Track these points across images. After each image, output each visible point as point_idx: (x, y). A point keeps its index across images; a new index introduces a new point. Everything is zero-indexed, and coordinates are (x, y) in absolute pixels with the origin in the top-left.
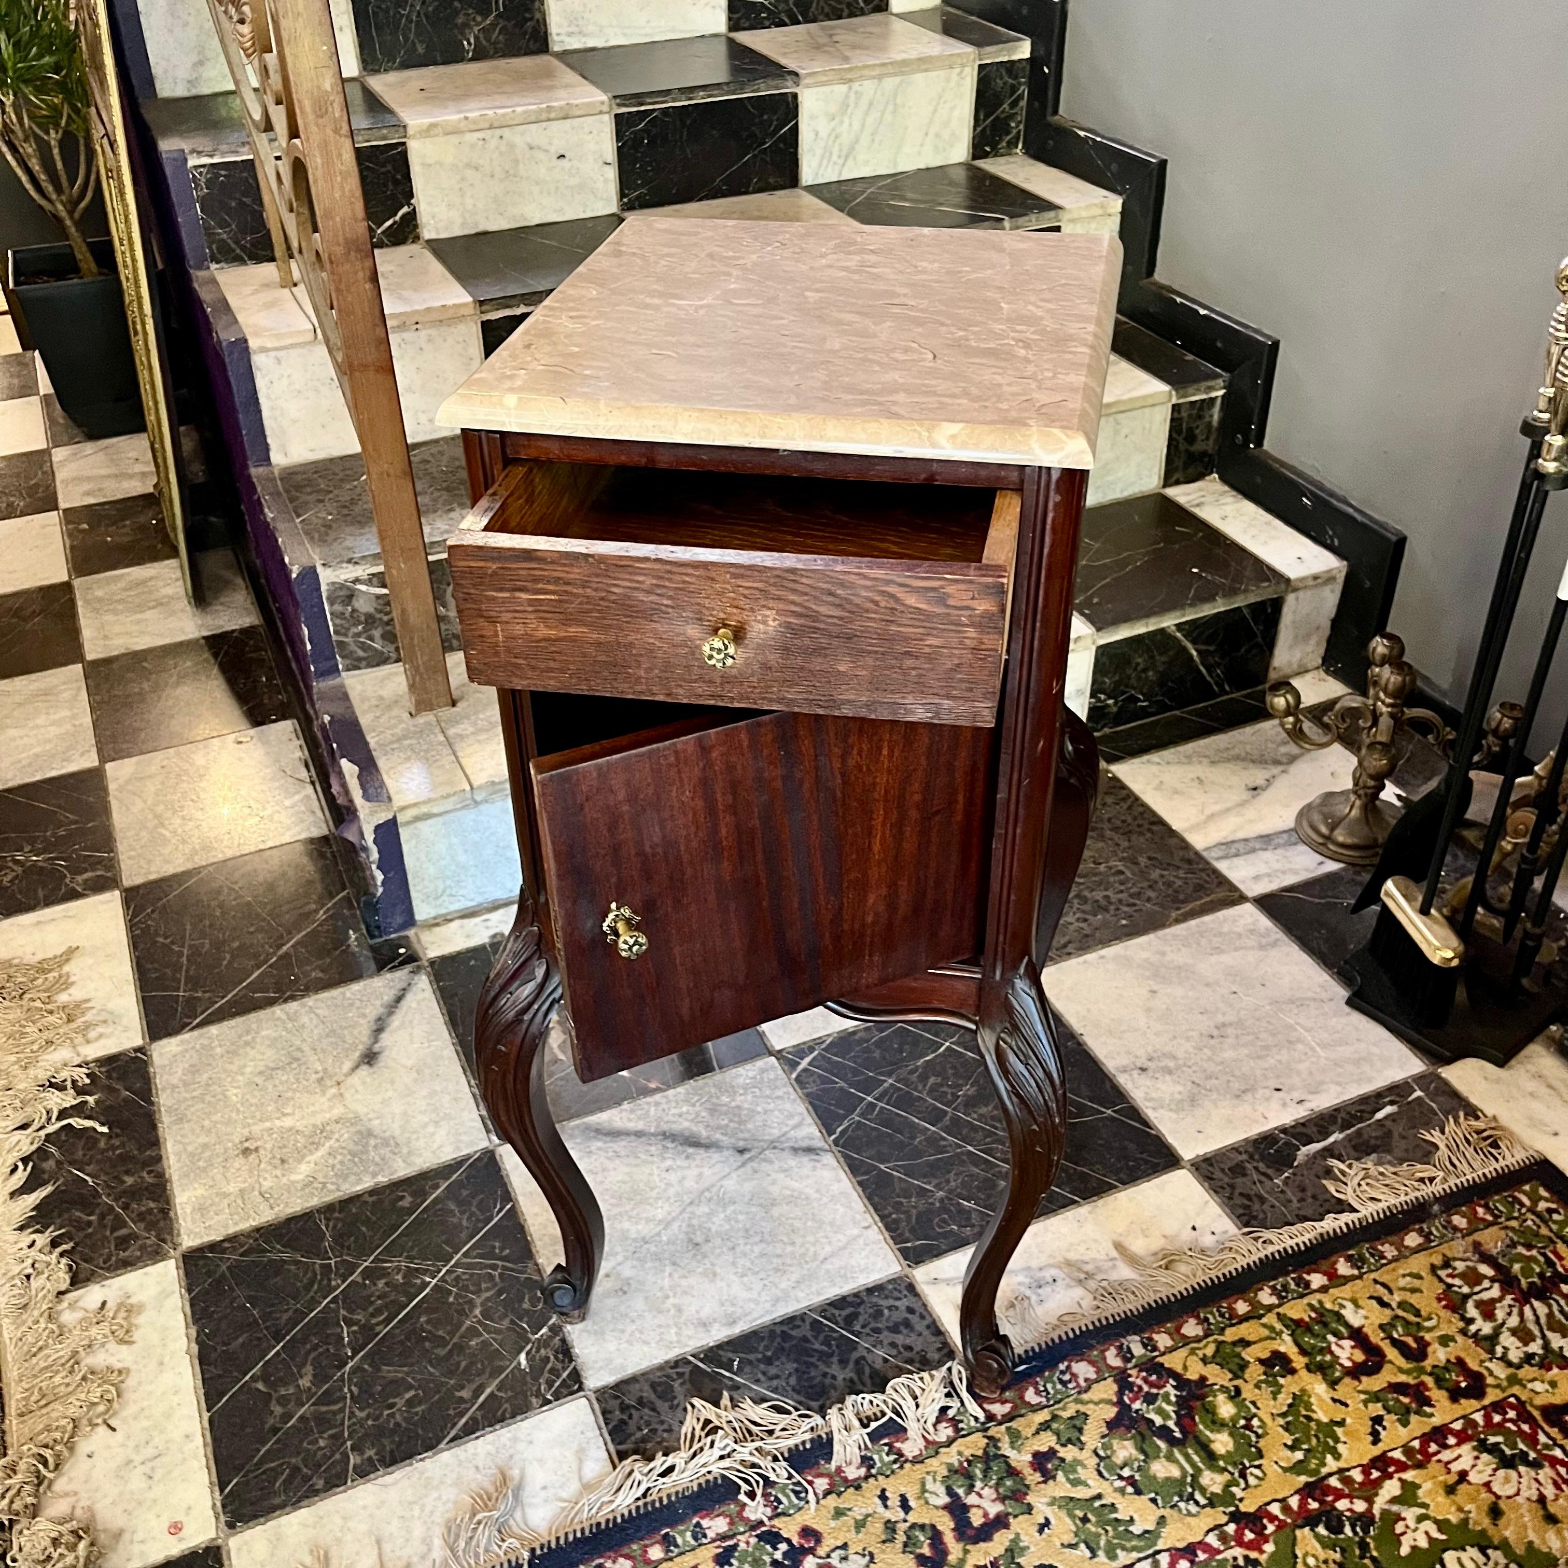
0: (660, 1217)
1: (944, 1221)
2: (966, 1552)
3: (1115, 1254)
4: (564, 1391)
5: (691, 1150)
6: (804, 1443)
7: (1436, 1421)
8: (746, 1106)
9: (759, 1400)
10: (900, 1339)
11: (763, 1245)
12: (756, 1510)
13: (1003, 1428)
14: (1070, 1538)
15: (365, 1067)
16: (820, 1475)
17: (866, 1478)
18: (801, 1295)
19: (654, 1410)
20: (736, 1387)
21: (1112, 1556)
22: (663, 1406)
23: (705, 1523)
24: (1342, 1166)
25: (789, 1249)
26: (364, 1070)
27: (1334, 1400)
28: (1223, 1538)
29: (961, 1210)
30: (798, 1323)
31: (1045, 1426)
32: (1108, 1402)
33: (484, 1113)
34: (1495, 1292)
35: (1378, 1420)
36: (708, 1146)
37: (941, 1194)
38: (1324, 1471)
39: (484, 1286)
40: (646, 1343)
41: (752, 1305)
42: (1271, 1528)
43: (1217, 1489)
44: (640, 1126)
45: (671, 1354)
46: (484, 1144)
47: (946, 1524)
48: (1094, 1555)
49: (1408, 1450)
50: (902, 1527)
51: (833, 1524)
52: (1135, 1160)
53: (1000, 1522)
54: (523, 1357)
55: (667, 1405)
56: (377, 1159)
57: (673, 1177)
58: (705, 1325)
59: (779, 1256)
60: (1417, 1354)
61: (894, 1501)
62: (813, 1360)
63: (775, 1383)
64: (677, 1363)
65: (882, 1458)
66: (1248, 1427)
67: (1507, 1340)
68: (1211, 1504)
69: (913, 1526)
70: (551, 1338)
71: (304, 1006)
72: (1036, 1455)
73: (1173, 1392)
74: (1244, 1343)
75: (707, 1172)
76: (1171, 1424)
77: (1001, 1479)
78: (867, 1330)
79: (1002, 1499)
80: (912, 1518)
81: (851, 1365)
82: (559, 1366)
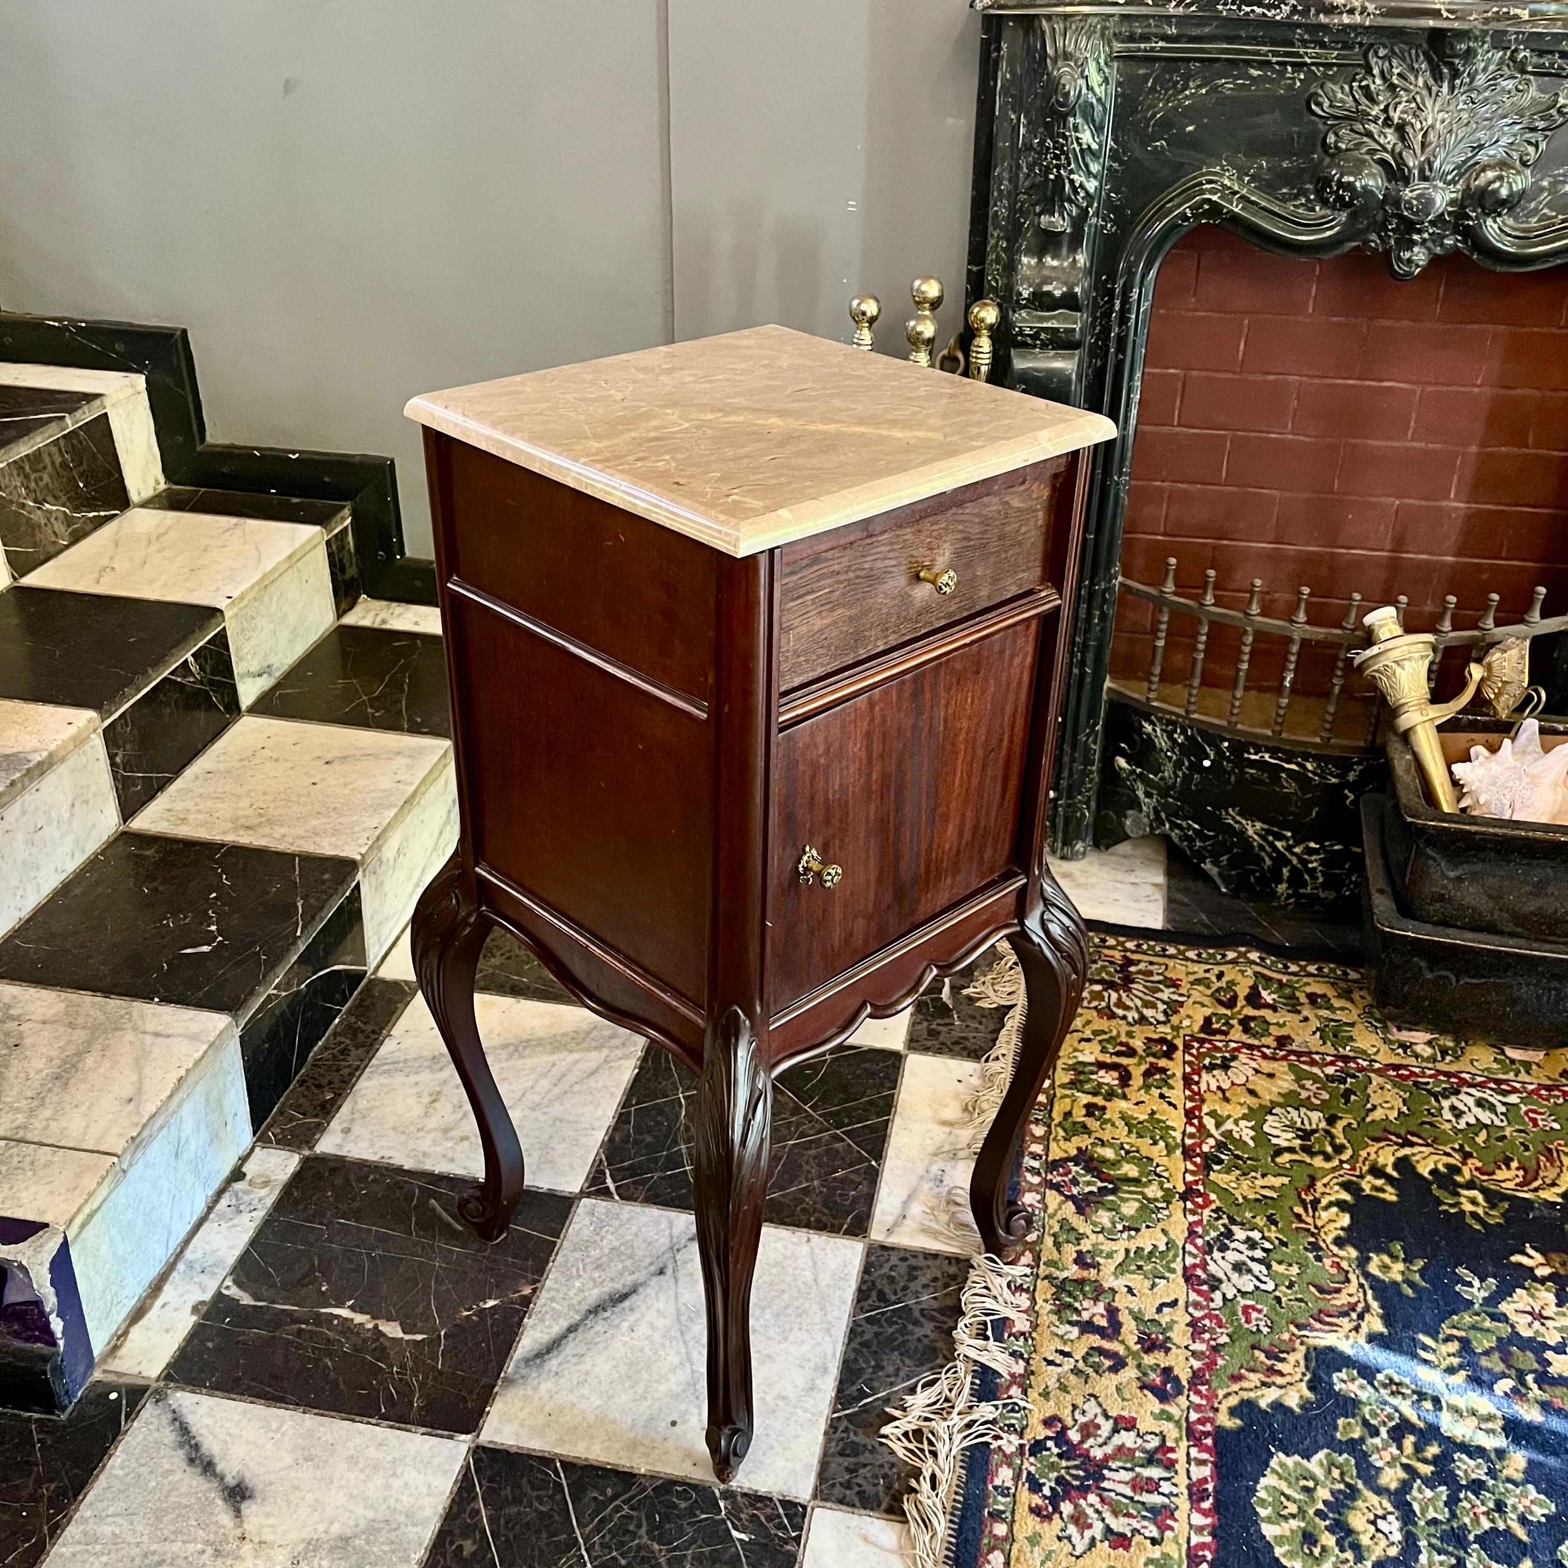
0: (676, 1361)
1: (841, 1195)
2: (1122, 1342)
3: (947, 1129)
4: (797, 1520)
5: (626, 1304)
6: (972, 1383)
7: (1179, 1075)
8: (616, 1244)
9: (912, 1391)
10: (923, 1280)
11: (768, 1311)
12: (1010, 1443)
13: (1042, 1266)
14: (1148, 1284)
15: (244, 1506)
16: (1008, 1388)
17: (1027, 1361)
18: (835, 1314)
19: (865, 1466)
20: (887, 1401)
21: (1173, 1271)
22: (865, 1457)
23: (997, 1482)
24: (971, 990)
25: (786, 1297)
26: (248, 1508)
27: (1137, 1104)
28: (1194, 1213)
29: (842, 1180)
30: (859, 1330)
31: (1058, 1245)
32: (1063, 1202)
33: (424, 1430)
34: (1114, 996)
35: (1162, 1096)
36: (634, 1290)
37: (816, 1183)
38: (1179, 1140)
39: (632, 1528)
40: (797, 1437)
41: (819, 1349)
42: (1201, 1188)
43: (1160, 1194)
44: (564, 1324)
45: (822, 1425)
46: (464, 1448)
47: (1095, 1340)
48: (1167, 1279)
49: (1191, 1099)
50: (1081, 1365)
51: (1052, 1403)
52: (880, 1071)
53: (1112, 1312)
54: (735, 1534)
55: (867, 1454)
56: (386, 1548)
57: (642, 1330)
58: (812, 1388)
59: (787, 1306)
60: (1131, 1052)
61: (1058, 1359)
62: (900, 1339)
63: (902, 1374)
64: (833, 1426)
65: (1019, 1345)
66: (1128, 1152)
67: (1148, 1013)
68: (1169, 1203)
69: (1084, 1359)
70: (734, 1502)
71: (85, 1521)
72: (1076, 1262)
73: (1077, 1169)
74: (1068, 1114)
75: (661, 1305)
76: (1100, 1184)
77: (1082, 1290)
78: (900, 1294)
79: (1096, 1300)
80: (1078, 1356)
81: (922, 1320)
82: (768, 1511)
